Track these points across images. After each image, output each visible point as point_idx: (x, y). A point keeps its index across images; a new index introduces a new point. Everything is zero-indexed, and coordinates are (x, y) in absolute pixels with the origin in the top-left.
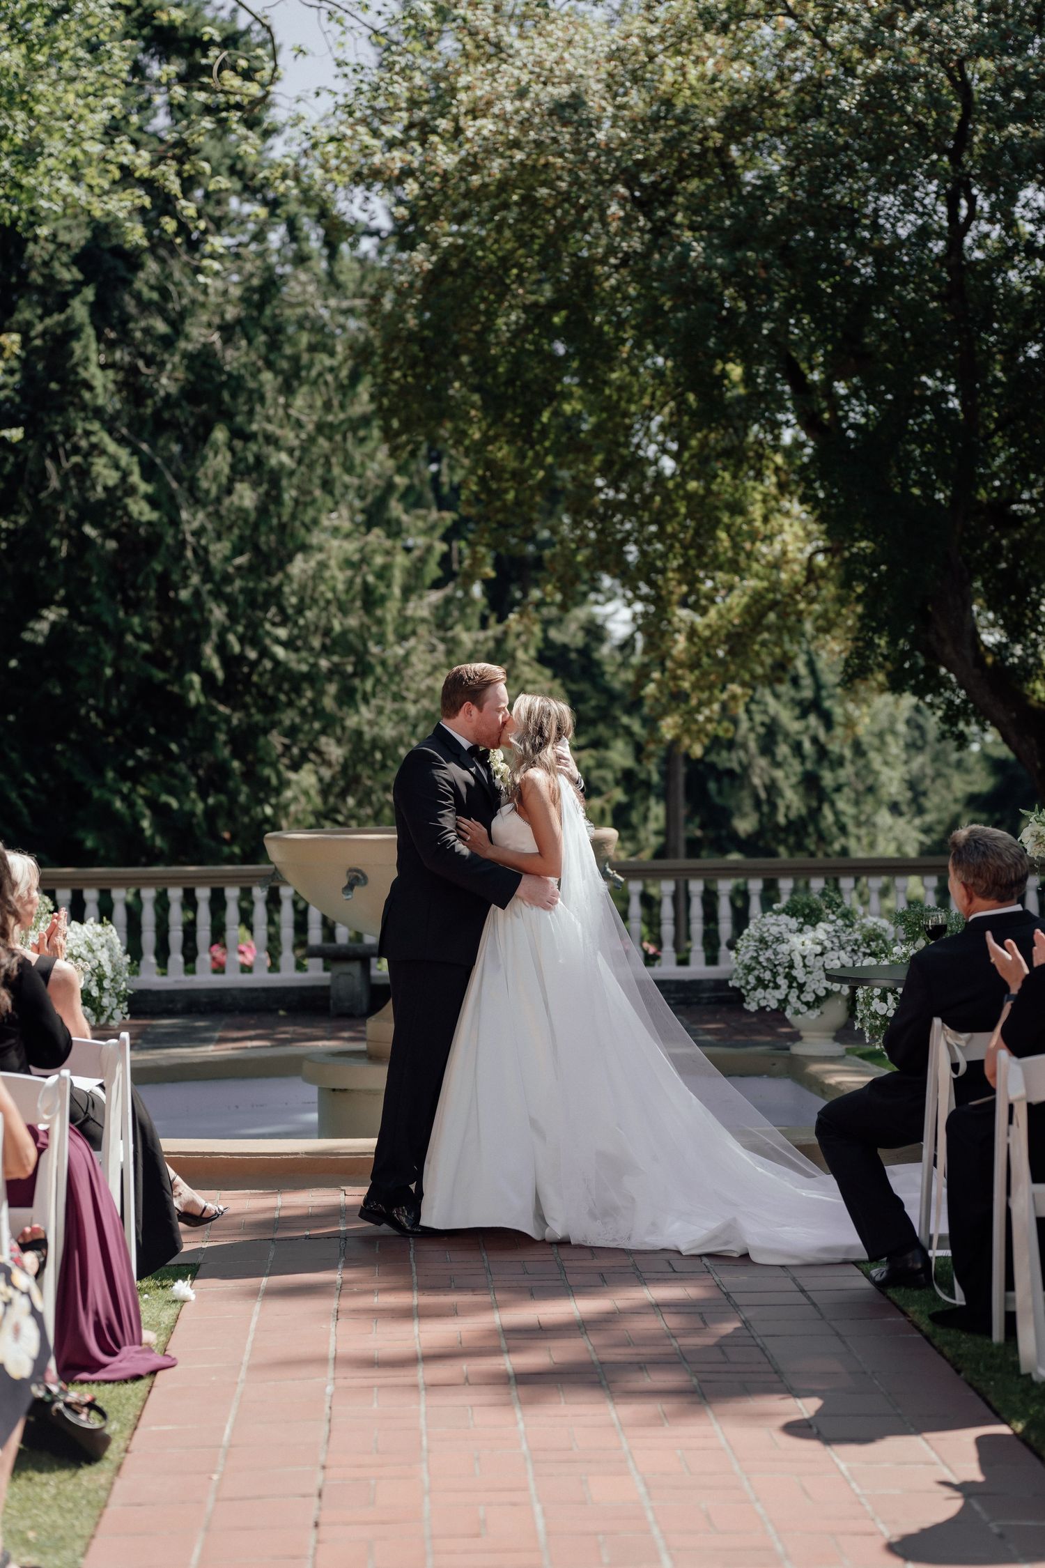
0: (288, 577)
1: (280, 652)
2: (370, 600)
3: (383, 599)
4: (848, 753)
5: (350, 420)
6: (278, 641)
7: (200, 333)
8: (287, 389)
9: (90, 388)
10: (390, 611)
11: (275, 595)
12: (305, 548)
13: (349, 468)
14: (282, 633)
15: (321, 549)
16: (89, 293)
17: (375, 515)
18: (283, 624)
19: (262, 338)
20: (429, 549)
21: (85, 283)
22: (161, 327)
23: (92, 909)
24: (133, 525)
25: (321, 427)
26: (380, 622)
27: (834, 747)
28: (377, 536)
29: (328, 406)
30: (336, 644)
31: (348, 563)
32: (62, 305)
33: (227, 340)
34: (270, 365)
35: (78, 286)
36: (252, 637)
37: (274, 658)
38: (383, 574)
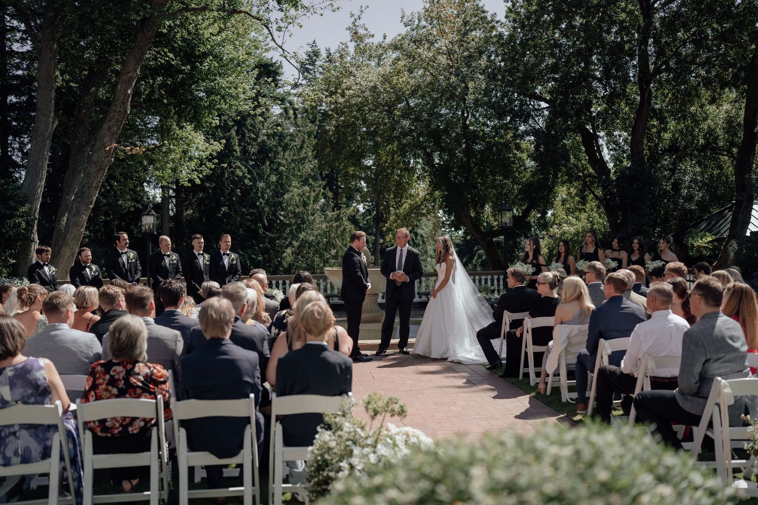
0: (284, 199)
1: (282, 218)
2: (305, 204)
3: (309, 204)
4: (421, 243)
5: (300, 158)
6: (281, 215)
7: (262, 138)
8: (284, 150)
9: (236, 152)
10: (310, 207)
11: (281, 203)
12: (288, 191)
13: (299, 171)
14: (282, 213)
15: (292, 191)
16: (236, 128)
17: (305, 182)
18: (282, 211)
19: (277, 138)
20: (320, 191)
21: (234, 125)
22: (253, 136)
23: (274, 286)
24: (246, 186)
25: (292, 160)
26: (307, 210)
27: (417, 242)
28: (307, 188)
29: (294, 155)
30: (296, 215)
31: (299, 195)
32: (229, 131)
33: (268, 138)
34: (280, 144)
35: (233, 126)
36: (274, 214)
37: (280, 220)
38: (308, 197)
